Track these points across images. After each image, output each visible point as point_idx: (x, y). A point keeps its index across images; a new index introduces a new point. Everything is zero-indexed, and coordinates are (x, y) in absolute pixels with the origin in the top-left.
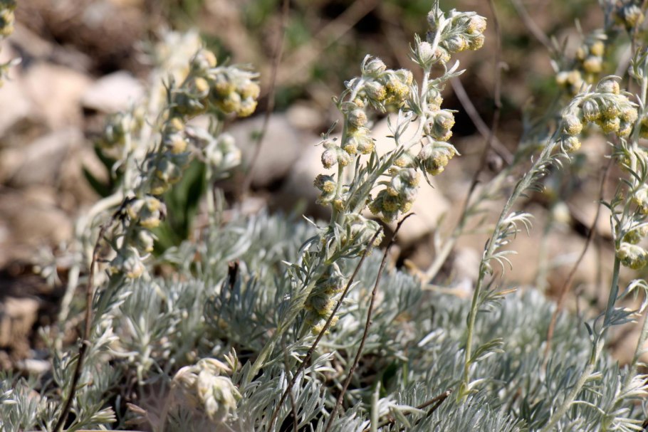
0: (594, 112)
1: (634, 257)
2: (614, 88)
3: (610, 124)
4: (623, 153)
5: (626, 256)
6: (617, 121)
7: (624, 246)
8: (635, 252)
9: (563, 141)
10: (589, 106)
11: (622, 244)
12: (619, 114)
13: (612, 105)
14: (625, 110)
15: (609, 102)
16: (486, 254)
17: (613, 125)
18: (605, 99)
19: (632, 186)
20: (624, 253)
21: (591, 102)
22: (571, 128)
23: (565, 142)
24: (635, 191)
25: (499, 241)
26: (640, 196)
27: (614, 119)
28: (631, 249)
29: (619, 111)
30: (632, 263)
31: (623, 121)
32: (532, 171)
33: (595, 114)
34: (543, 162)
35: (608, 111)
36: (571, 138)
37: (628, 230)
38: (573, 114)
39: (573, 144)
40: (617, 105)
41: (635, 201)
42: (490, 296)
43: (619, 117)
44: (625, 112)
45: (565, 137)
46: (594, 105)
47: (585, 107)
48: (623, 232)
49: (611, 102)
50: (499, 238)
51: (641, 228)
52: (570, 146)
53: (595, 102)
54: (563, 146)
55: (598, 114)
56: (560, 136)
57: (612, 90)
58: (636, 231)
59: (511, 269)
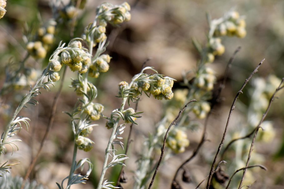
0: (67, 58)
1: (86, 144)
2: (79, 45)
3: (77, 65)
4: (79, 84)
5: (82, 143)
6: (81, 64)
7: (80, 138)
8: (87, 141)
9: (50, 75)
10: (65, 55)
11: (79, 137)
12: (82, 60)
13: (78, 54)
14: (85, 58)
15: (76, 53)
16: (2, 141)
17: (79, 67)
18: (74, 51)
19: (84, 103)
20: (80, 142)
21: (66, 53)
22: (55, 67)
23: (52, 75)
24: (86, 106)
25: (10, 133)
26: (89, 109)
27: (79, 63)
28: (84, 140)
29: (82, 58)
30: (85, 148)
31: (84, 64)
32: (32, 92)
33: (68, 60)
34: (38, 87)
35: (76, 58)
36: (55, 73)
37: (83, 128)
38: (55, 59)
39: (56, 77)
40: (81, 55)
41: (86, 112)
42: (4, 166)
43: (82, 62)
44: (85, 59)
45: (51, 73)
46: (68, 55)
47: (63, 55)
48: (80, 130)
49: (78, 52)
50: (9, 132)
51: (89, 128)
52: (54, 77)
53: (68, 53)
54: (50, 78)
55: (70, 60)
56: (48, 72)
57: (78, 46)
58: (86, 129)
59: (18, 150)
